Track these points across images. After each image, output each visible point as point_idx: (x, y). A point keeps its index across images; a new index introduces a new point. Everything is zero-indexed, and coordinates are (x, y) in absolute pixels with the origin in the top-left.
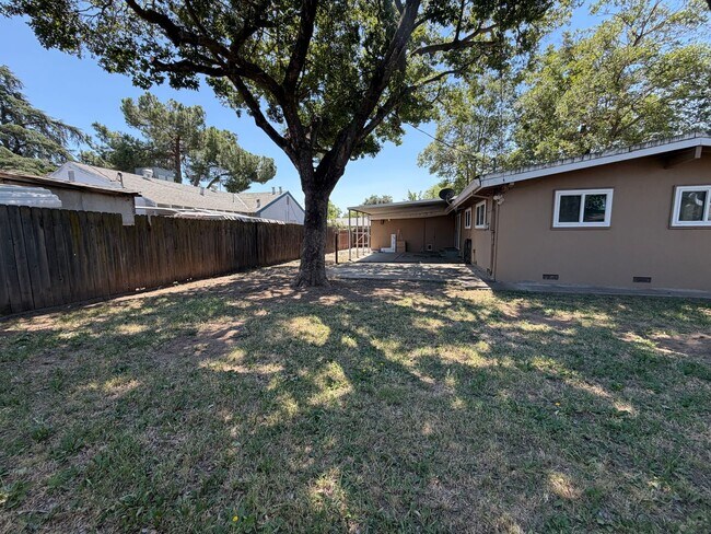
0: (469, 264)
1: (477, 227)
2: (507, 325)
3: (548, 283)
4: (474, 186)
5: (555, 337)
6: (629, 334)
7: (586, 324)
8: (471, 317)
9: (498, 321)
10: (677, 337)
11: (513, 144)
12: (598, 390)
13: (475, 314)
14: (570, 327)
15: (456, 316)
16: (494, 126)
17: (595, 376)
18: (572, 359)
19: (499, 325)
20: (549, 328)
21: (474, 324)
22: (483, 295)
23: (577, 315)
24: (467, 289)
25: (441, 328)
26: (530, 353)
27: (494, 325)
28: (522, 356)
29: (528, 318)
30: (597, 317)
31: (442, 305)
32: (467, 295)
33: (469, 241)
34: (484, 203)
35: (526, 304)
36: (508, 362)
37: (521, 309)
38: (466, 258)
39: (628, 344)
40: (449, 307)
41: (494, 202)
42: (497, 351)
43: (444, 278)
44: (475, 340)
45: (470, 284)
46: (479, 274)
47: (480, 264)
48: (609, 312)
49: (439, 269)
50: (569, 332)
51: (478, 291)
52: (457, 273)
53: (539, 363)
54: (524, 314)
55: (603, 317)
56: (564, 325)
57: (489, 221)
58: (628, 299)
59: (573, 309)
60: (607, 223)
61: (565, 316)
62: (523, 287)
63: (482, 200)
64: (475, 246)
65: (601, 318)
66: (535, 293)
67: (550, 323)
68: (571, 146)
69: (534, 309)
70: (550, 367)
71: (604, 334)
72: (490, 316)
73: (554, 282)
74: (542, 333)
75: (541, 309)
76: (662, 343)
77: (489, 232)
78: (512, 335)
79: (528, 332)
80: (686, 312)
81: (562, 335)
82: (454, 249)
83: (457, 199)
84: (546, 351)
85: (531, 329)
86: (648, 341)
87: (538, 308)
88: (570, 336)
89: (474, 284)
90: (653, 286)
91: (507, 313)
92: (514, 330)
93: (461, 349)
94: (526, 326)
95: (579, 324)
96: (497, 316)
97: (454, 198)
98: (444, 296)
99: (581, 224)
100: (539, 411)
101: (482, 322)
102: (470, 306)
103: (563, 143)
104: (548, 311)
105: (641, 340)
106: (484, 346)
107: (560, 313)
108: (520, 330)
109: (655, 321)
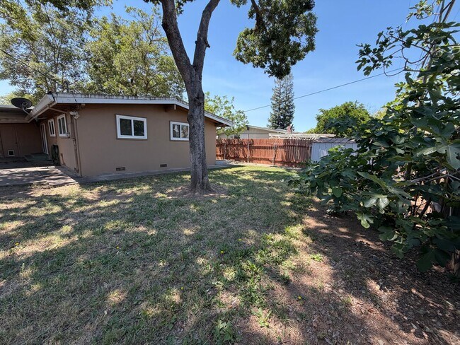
0: (58, 165)
1: (60, 135)
2: (90, 207)
3: (119, 173)
4: (48, 100)
5: (122, 206)
6: (158, 193)
7: (139, 193)
8: (57, 209)
9: (81, 206)
10: (174, 190)
11: (86, 76)
12: (142, 228)
13: (61, 205)
14: (130, 197)
15: (41, 212)
16: (69, 57)
17: (141, 222)
18: (129, 216)
19: (82, 209)
20: (118, 201)
21: (59, 214)
22: (71, 189)
23: (135, 189)
24: (55, 186)
25: (19, 228)
26: (104, 222)
27: (78, 210)
28: (98, 226)
29: (105, 198)
30: (144, 188)
31: (24, 205)
32: (54, 192)
33: (56, 147)
34: (64, 116)
35: (105, 189)
36: (87, 234)
37: (101, 193)
38: (55, 161)
39: (156, 199)
40: (33, 205)
41: (72, 116)
42: (78, 230)
43: (29, 180)
44: (58, 226)
45: (57, 182)
46: (67, 173)
47: (68, 165)
48: (150, 185)
49: (24, 173)
50: (129, 200)
51: (66, 187)
52: (45, 174)
53: (110, 226)
54: (103, 196)
55: (147, 187)
56: (127, 197)
57: (70, 131)
58: (158, 176)
59: (133, 186)
60: (145, 137)
61: (128, 191)
62: (103, 178)
63: (61, 114)
64: (61, 151)
65: (146, 188)
66: (112, 181)
67: (119, 198)
68: (126, 89)
69: (109, 192)
70: (117, 226)
71: (147, 197)
72: (75, 204)
73: (123, 172)
74: (114, 206)
75: (114, 190)
76: (169, 194)
77: (71, 140)
78: (92, 213)
79: (105, 207)
80: (178, 178)
81: (125, 203)
82: (42, 153)
83: (36, 110)
84: (114, 217)
85: (106, 205)
86: (164, 195)
87: (113, 190)
88: (130, 203)
89: (63, 181)
90: (168, 168)
91: (90, 198)
92: (94, 209)
93: (43, 240)
94: (103, 204)
95: (135, 194)
96: (82, 202)
97: (32, 108)
98: (27, 197)
99: (133, 137)
100: (106, 258)
101: (68, 210)
102: (56, 200)
103: (120, 86)
104: (119, 191)
105: (162, 195)
106: (66, 229)
107: (126, 190)
108: (99, 208)
109: (168, 185)
